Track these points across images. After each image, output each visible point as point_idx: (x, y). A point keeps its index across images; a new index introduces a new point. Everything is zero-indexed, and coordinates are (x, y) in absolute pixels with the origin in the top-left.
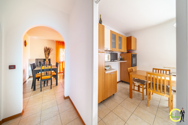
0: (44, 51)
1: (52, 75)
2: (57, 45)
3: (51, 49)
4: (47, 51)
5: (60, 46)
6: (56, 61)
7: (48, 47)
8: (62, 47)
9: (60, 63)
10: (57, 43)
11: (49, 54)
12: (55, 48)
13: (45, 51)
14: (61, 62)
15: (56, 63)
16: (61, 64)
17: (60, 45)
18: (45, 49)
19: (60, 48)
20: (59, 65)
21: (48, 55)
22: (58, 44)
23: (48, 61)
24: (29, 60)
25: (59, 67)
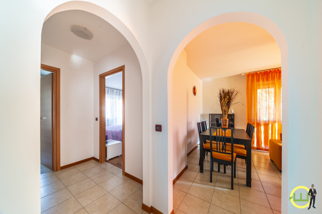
0: (218, 99)
1: (235, 155)
2: (250, 82)
3: (232, 93)
4: (224, 98)
5: (259, 85)
6: (248, 120)
7: (227, 88)
8: (264, 84)
9: (259, 125)
10: (250, 77)
11: (228, 104)
12: (246, 90)
13: (221, 97)
14: (262, 123)
15: (248, 124)
16: (262, 128)
17: (258, 80)
18: (220, 94)
19: (260, 88)
20: (256, 129)
21: (227, 107)
22: (253, 81)
23: (226, 118)
24: (201, 115)
25: (255, 134)
